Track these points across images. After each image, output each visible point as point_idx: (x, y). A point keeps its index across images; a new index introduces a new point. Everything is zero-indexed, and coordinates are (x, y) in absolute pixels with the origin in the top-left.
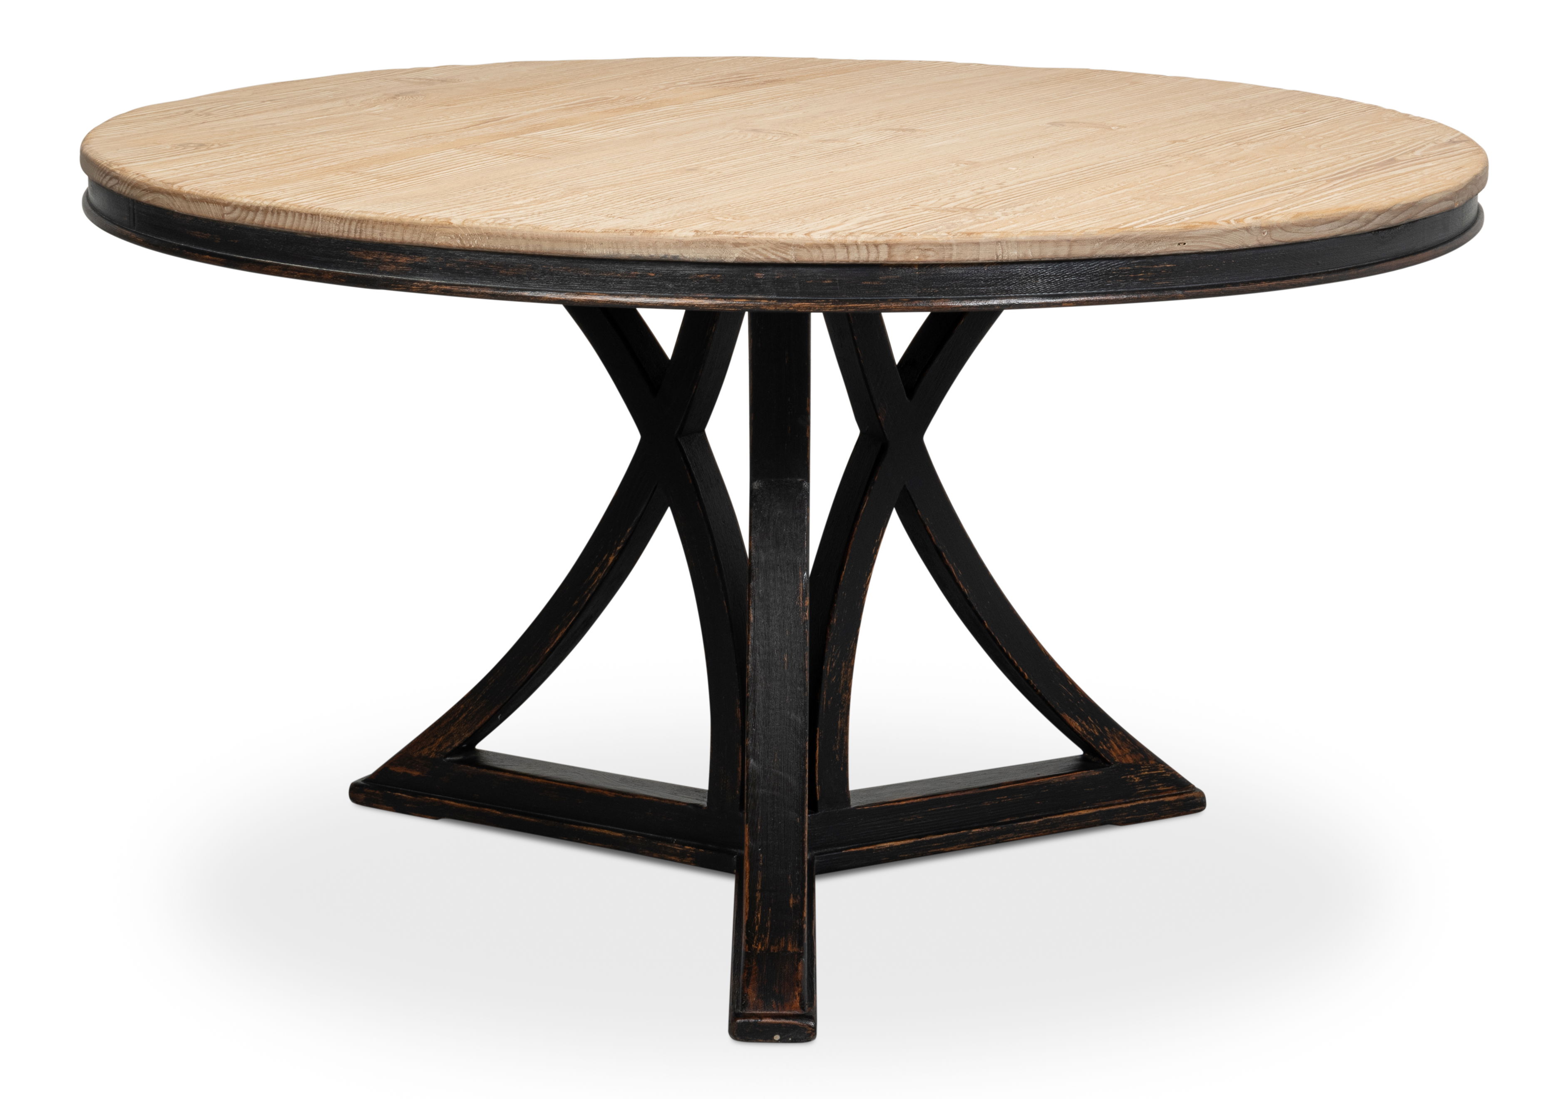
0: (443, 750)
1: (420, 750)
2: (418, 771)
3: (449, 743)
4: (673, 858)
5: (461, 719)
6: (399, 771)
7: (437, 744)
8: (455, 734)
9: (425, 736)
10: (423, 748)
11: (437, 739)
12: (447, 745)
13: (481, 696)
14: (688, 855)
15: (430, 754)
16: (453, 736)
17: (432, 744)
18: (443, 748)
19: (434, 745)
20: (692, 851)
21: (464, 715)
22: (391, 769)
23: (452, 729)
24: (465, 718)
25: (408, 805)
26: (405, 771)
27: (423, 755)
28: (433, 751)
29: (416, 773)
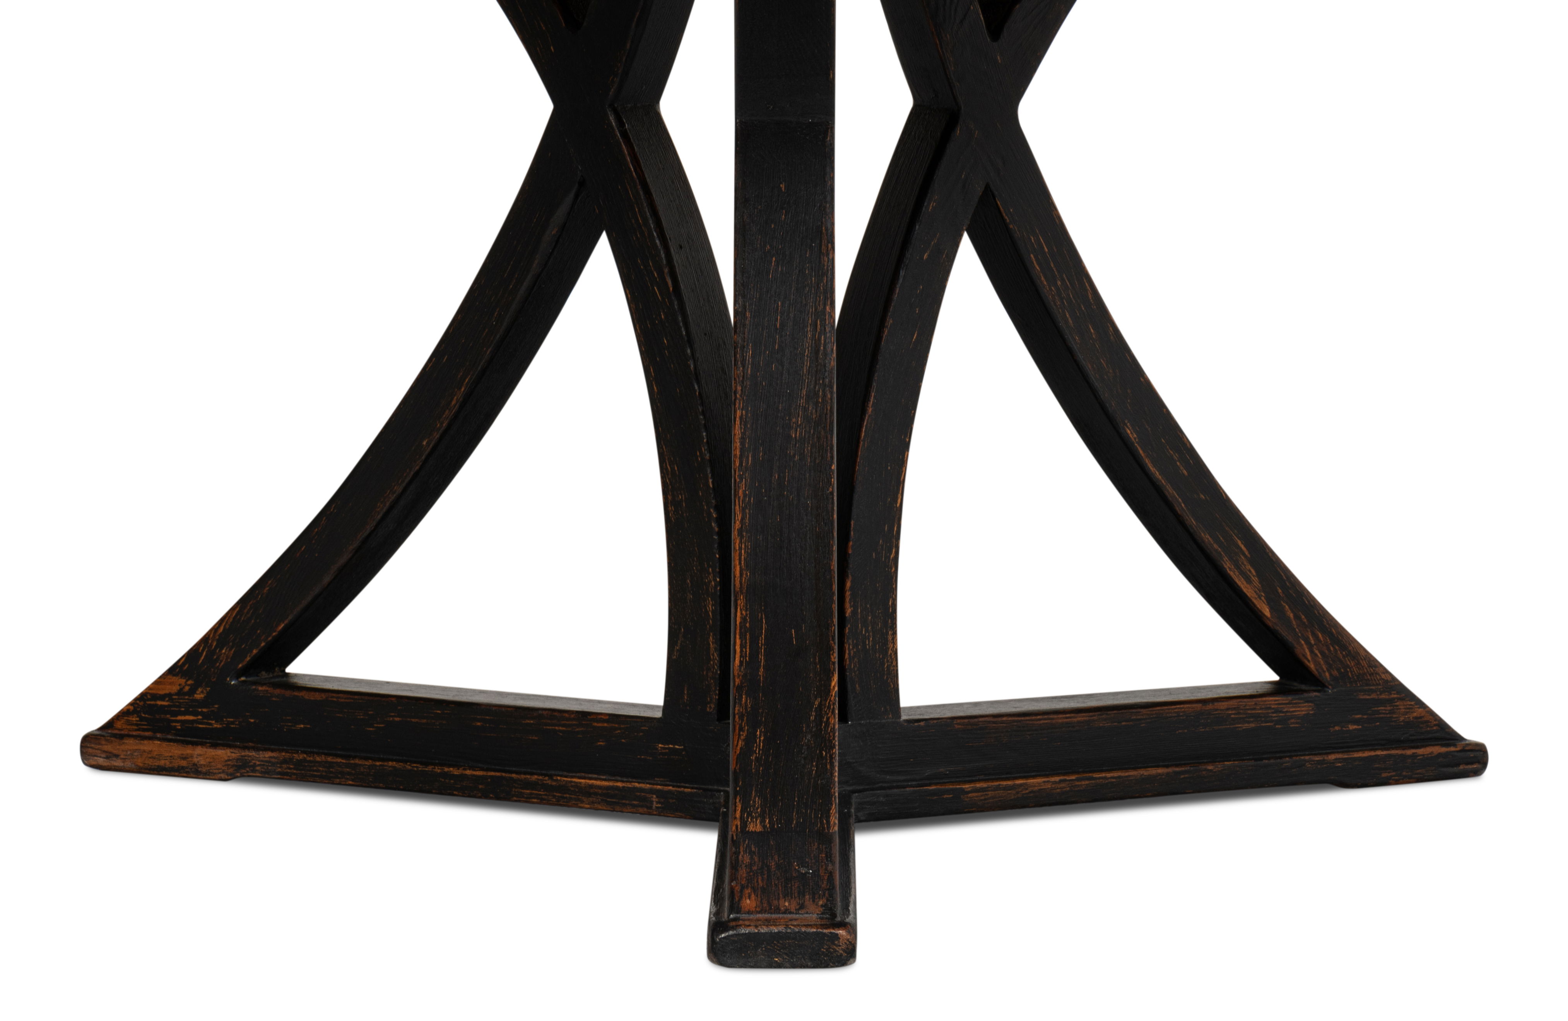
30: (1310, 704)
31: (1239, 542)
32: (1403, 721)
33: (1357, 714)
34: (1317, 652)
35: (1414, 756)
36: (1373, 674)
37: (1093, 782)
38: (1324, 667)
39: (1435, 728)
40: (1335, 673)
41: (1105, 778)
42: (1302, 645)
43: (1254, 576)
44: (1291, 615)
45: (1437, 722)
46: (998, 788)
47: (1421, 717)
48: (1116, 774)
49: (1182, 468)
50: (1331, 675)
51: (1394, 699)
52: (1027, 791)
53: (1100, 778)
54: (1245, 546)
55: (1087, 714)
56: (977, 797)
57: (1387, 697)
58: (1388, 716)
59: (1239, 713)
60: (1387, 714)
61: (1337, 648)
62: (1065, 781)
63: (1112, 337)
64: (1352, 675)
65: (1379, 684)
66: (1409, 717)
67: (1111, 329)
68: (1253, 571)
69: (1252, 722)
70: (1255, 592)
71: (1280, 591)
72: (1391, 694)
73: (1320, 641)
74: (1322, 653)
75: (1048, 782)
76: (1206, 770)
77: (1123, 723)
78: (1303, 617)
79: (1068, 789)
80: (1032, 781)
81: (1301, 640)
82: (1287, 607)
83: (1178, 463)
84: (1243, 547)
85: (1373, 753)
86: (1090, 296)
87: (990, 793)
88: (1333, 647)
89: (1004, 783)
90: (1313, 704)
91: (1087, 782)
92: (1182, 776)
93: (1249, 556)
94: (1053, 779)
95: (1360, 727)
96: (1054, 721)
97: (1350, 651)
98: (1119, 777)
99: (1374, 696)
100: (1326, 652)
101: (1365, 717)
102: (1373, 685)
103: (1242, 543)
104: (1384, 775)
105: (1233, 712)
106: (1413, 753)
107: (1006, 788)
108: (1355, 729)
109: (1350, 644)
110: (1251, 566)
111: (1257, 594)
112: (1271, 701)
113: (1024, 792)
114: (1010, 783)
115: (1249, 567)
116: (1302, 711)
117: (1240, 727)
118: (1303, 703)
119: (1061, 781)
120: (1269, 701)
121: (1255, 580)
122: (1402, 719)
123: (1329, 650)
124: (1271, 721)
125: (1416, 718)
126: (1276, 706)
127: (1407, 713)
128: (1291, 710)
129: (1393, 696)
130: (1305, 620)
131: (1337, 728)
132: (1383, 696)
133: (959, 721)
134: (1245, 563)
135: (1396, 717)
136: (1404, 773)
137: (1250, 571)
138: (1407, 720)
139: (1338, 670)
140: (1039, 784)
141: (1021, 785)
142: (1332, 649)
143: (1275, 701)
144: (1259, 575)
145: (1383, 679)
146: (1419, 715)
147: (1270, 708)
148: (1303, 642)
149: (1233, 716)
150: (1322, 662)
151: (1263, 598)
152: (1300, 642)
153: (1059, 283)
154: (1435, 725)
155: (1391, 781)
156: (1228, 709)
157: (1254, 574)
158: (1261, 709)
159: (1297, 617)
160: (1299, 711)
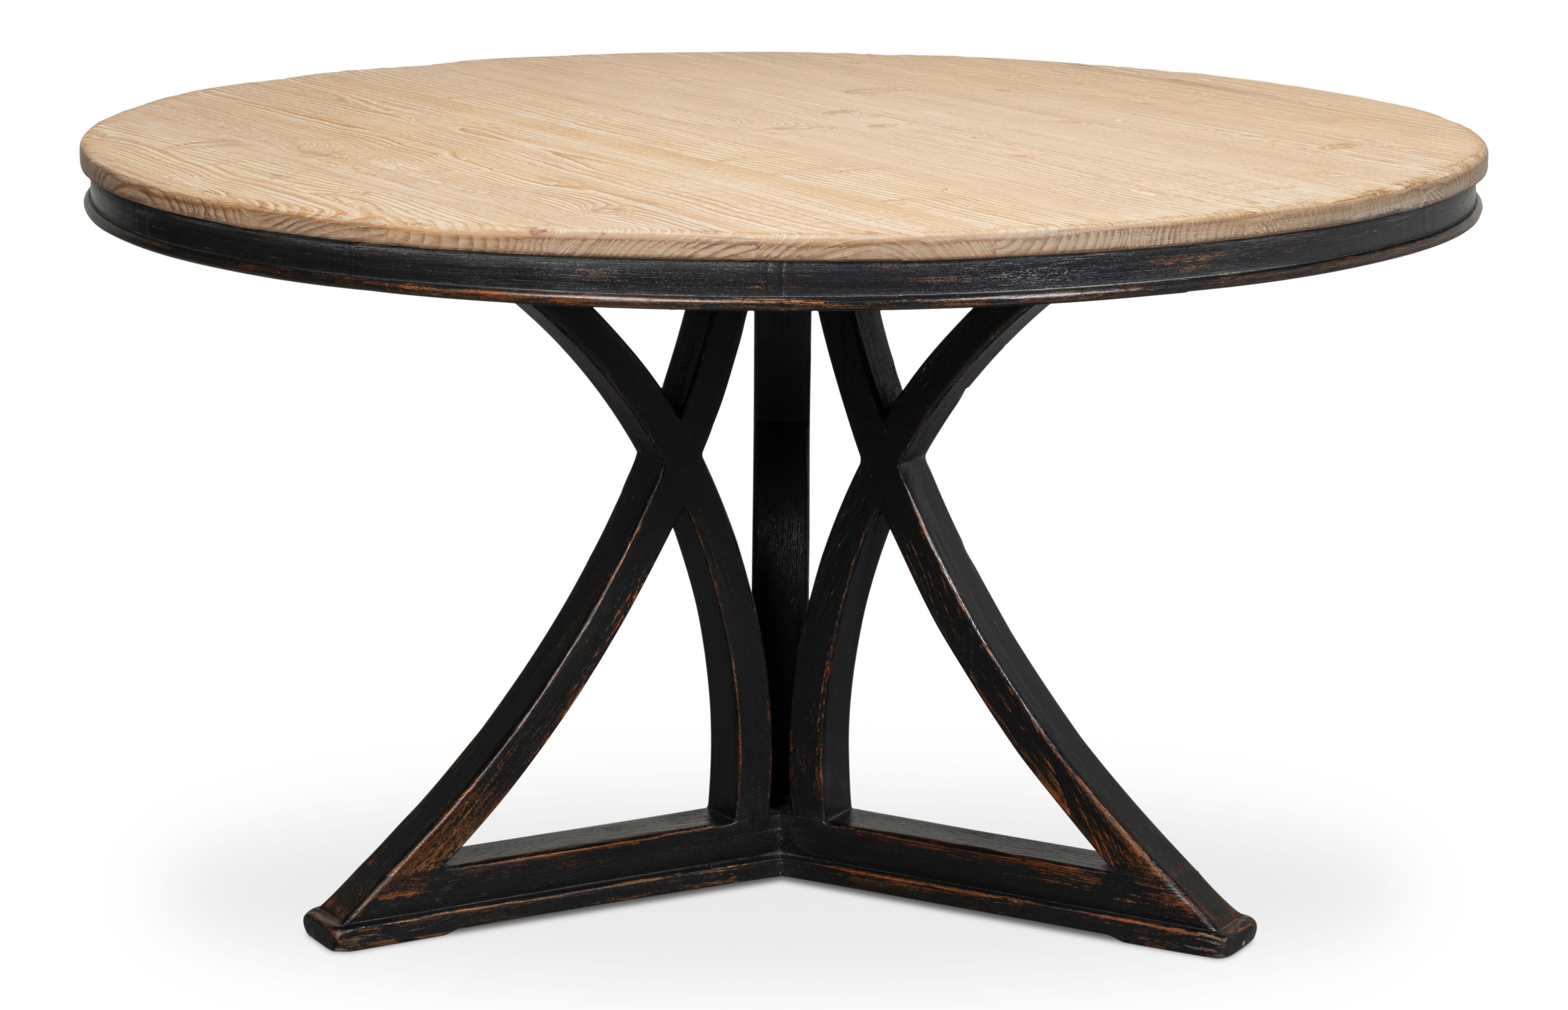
0: (444, 858)
1: (415, 867)
2: (413, 891)
3: (452, 848)
4: (715, 883)
5: (464, 817)
6: (390, 898)
7: (436, 854)
8: (458, 835)
9: (422, 850)
10: (419, 864)
11: (436, 848)
12: (449, 851)
13: (488, 785)
14: (731, 874)
15: (427, 868)
16: (456, 839)
17: (430, 856)
18: (444, 856)
19: (433, 856)
20: (736, 869)
21: (469, 812)
22: (380, 899)
23: (455, 830)
24: (470, 815)
25: (413, 930)
26: (397, 896)
27: (419, 871)
28: (432, 863)
29: (410, 894)
30: (1099, 879)
31: (1048, 763)
32: (1168, 906)
33: (1133, 894)
34: (1104, 846)
35: (1164, 931)
36: (1146, 870)
37: (934, 890)
38: (1109, 857)
39: (1191, 917)
40: (1118, 863)
41: (943, 890)
42: (1094, 839)
43: (1059, 787)
44: (1086, 818)
45: (1193, 914)
46: (872, 878)
47: (1181, 907)
48: (950, 889)
49: (1008, 707)
50: (1115, 863)
51: (1161, 890)
52: (891, 885)
53: (939, 889)
54: (1052, 766)
55: (943, 847)
56: (859, 880)
57: (1156, 888)
58: (1157, 900)
59: (1047, 873)
60: (1155, 899)
61: (1119, 847)
62: (916, 885)
63: (960, 616)
64: (1130, 867)
65: (1151, 878)
66: (1172, 905)
67: (959, 611)
68: (1058, 783)
69: (1056, 880)
70: (1060, 797)
71: (1077, 800)
72: (1159, 886)
73: (1107, 839)
74: (1108, 847)
75: (905, 882)
76: (1012, 902)
77: (967, 859)
78: (1094, 821)
79: (918, 890)
80: (895, 879)
81: (1092, 835)
82: (1082, 812)
83: (1005, 704)
84: (1051, 767)
85: (1133, 922)
86: (945, 588)
87: (866, 880)
88: (1116, 845)
89: (877, 876)
90: (1101, 879)
91: (930, 890)
92: (995, 902)
93: (1055, 773)
94: (908, 881)
95: (1135, 902)
96: (920, 846)
97: (1129, 851)
98: (952, 892)
99: (1146, 885)
100: (1111, 847)
101: (1139, 897)
102: (1146, 877)
103: (1050, 764)
104: (1141, 938)
105: (1043, 870)
106: (1163, 930)
107: (877, 879)
108: (1132, 903)
109: (1129, 847)
110: (1056, 779)
111: (1061, 799)
112: (1071, 870)
113: (889, 885)
114: (880, 877)
115: (1055, 780)
116: (1093, 882)
117: (1047, 881)
118: (1094, 877)
119: (913, 884)
120: (1069, 869)
121: (1060, 789)
122: (1167, 905)
123: (1113, 846)
124: (1071, 883)
125: (1177, 907)
126: (1074, 874)
127: (1169, 902)
128: (1085, 879)
129: (1160, 888)
130: (1096, 824)
131: (1118, 899)
132: (1153, 887)
133: (859, 831)
134: (1052, 777)
135: (1162, 903)
136: (1156, 941)
137: (1055, 783)
138: (1171, 906)
139: (1120, 861)
140: (899, 882)
141: (888, 880)
142: (1115, 846)
143: (1073, 870)
144: (1061, 786)
145: (1154, 875)
146: (1179, 906)
147: (1070, 875)
148: (1094, 837)
149: (1043, 873)
150: (1108, 854)
151: (1065, 802)
152: (1092, 837)
153: (925, 576)
154: (1191, 915)
155: (1146, 944)
156: (1039, 868)
157: (1059, 785)
158: (1063, 873)
159: (1089, 820)
160: (1091, 881)
